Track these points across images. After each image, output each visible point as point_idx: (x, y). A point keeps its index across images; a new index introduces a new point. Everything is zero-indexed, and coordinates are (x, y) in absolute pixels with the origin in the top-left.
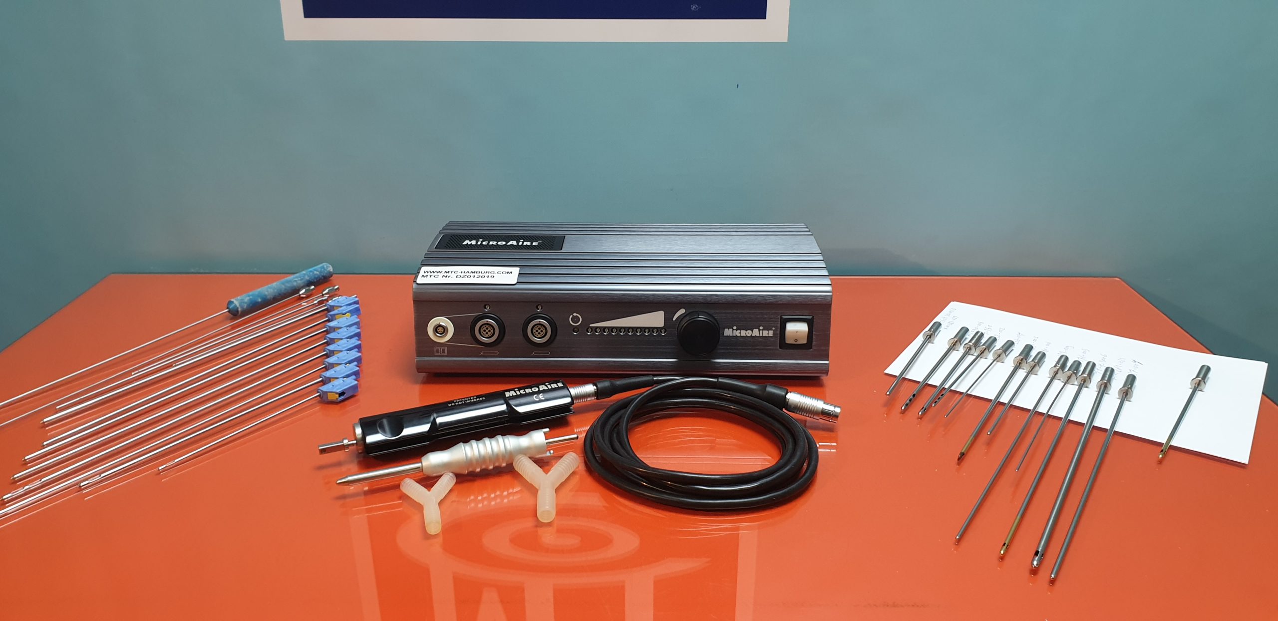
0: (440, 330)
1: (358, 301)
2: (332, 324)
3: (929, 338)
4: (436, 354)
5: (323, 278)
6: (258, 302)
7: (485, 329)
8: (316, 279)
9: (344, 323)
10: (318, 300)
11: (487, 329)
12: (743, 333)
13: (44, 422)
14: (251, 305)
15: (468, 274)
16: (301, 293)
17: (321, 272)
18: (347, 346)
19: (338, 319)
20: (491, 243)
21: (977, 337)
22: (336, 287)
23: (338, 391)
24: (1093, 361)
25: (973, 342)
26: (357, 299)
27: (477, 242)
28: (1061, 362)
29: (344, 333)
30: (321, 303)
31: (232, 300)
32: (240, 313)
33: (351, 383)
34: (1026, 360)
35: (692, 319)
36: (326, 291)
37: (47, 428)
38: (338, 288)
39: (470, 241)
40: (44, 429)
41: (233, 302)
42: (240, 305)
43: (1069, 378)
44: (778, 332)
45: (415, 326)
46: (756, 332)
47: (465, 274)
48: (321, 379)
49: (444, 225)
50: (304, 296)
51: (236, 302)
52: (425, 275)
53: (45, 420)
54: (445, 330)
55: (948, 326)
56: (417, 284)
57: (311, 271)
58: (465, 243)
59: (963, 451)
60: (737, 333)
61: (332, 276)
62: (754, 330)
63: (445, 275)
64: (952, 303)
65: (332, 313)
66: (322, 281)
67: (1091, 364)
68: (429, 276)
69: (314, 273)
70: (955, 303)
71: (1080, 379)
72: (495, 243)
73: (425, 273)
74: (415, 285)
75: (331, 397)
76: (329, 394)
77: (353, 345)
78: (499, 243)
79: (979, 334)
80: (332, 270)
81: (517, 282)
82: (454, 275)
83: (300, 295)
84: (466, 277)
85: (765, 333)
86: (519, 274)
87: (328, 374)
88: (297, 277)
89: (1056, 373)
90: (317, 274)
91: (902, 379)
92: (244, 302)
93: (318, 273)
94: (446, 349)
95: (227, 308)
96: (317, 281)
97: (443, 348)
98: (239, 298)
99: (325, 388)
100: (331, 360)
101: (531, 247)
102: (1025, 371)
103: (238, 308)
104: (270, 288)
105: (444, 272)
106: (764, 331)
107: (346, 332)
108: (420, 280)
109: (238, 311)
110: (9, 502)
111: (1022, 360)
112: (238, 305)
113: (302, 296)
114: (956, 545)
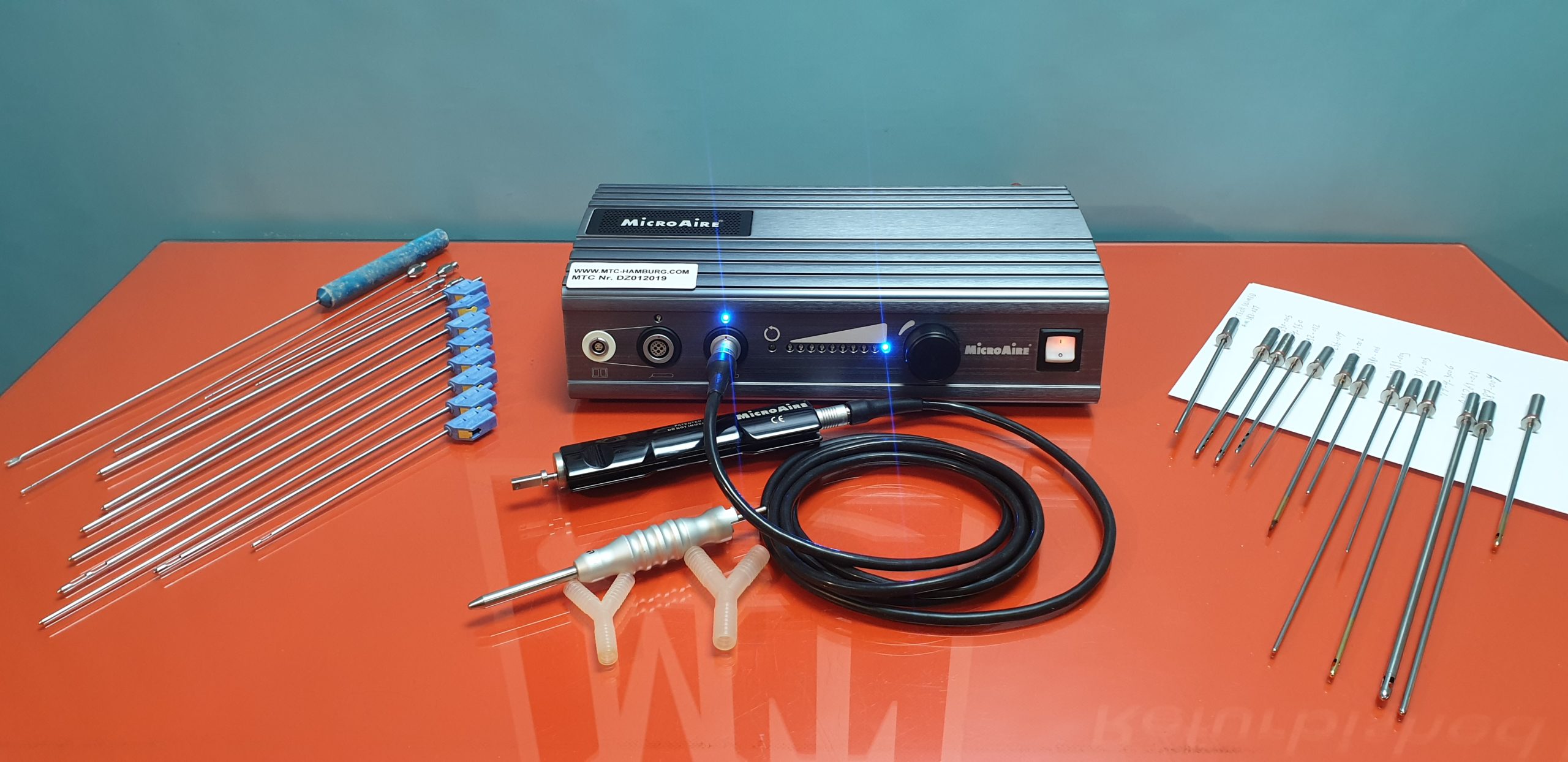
0: (598, 346)
1: (484, 286)
2: (455, 323)
3: (1225, 341)
4: (593, 376)
5: (436, 249)
6: (356, 289)
7: (656, 346)
8: (428, 252)
9: (469, 319)
10: (433, 284)
11: (659, 346)
12: (990, 351)
13: (101, 474)
14: (347, 293)
15: (631, 274)
16: (410, 273)
17: (433, 242)
18: (477, 358)
19: (462, 314)
20: (658, 224)
21: (1286, 342)
22: (454, 264)
23: (471, 428)
24: (1438, 379)
25: (1281, 350)
26: (483, 284)
27: (639, 223)
28: (1396, 382)
29: (472, 337)
30: (437, 287)
31: (323, 287)
32: (333, 304)
33: (488, 416)
34: (1350, 377)
35: (924, 336)
36: (442, 271)
37: (106, 481)
38: (457, 265)
39: (631, 221)
40: (101, 482)
41: (324, 291)
42: (333, 294)
43: (1407, 404)
44: (1036, 350)
45: (566, 341)
46: (1007, 350)
47: (628, 274)
48: (448, 408)
49: (594, 193)
50: (415, 276)
51: (328, 290)
52: (577, 274)
53: (102, 471)
54: (604, 347)
55: (1246, 322)
56: (568, 288)
57: (421, 242)
58: (624, 224)
59: (1275, 518)
60: (983, 351)
61: (447, 246)
62: (1005, 347)
63: (603, 275)
64: (1250, 284)
65: (453, 306)
66: (435, 254)
67: (1435, 385)
68: (582, 278)
69: (424, 244)
70: (1253, 284)
71: (1421, 407)
72: (662, 224)
73: (576, 272)
74: (564, 290)
75: (462, 435)
76: (459, 431)
77: (485, 356)
78: (669, 224)
79: (1289, 338)
80: (447, 239)
81: (697, 287)
82: (614, 276)
83: (409, 275)
84: (630, 278)
85: (1019, 351)
86: (699, 273)
87: (456, 401)
88: (403, 252)
89: (1390, 397)
90: (429, 246)
91: (1193, 407)
92: (338, 291)
93: (429, 243)
94: (606, 370)
95: (317, 299)
96: (429, 254)
97: (603, 369)
98: (331, 284)
99: (454, 423)
100: (458, 379)
101: (710, 231)
102: (1349, 391)
103: (331, 298)
104: (370, 268)
105: (600, 271)
106: (1017, 349)
107: (473, 335)
108: (571, 283)
109: (331, 302)
110: (69, 593)
111: (1345, 377)
112: (331, 295)
113: (411, 276)
114: (1272, 658)
